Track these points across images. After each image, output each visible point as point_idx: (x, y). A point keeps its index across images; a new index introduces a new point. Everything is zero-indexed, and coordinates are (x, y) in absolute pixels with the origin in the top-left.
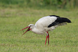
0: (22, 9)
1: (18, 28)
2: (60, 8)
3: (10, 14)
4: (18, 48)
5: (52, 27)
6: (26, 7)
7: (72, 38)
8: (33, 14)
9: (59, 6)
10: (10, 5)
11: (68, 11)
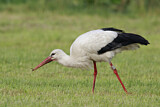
0: (33, 14)
1: (25, 55)
2: (116, 11)
3: (8, 24)
4: (27, 98)
5: (108, 54)
6: (44, 10)
7: (142, 75)
8: (57, 24)
9: (114, 7)
10: (9, 5)
11: (134, 18)
